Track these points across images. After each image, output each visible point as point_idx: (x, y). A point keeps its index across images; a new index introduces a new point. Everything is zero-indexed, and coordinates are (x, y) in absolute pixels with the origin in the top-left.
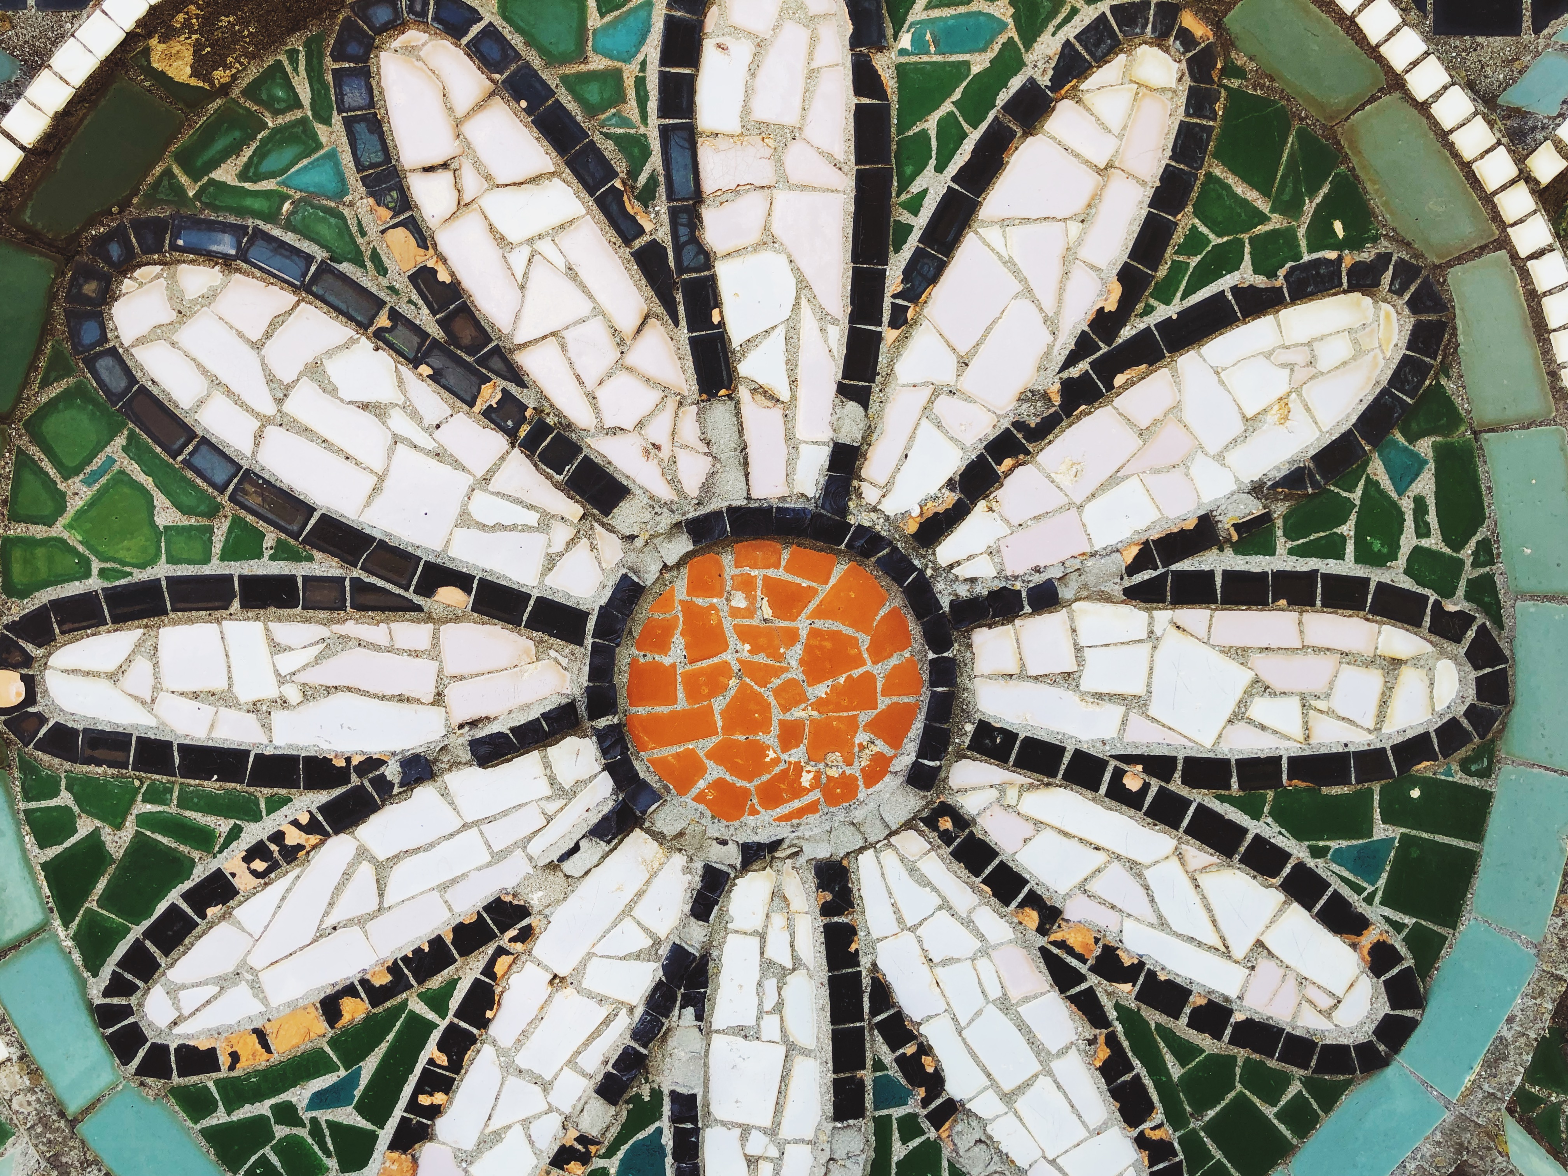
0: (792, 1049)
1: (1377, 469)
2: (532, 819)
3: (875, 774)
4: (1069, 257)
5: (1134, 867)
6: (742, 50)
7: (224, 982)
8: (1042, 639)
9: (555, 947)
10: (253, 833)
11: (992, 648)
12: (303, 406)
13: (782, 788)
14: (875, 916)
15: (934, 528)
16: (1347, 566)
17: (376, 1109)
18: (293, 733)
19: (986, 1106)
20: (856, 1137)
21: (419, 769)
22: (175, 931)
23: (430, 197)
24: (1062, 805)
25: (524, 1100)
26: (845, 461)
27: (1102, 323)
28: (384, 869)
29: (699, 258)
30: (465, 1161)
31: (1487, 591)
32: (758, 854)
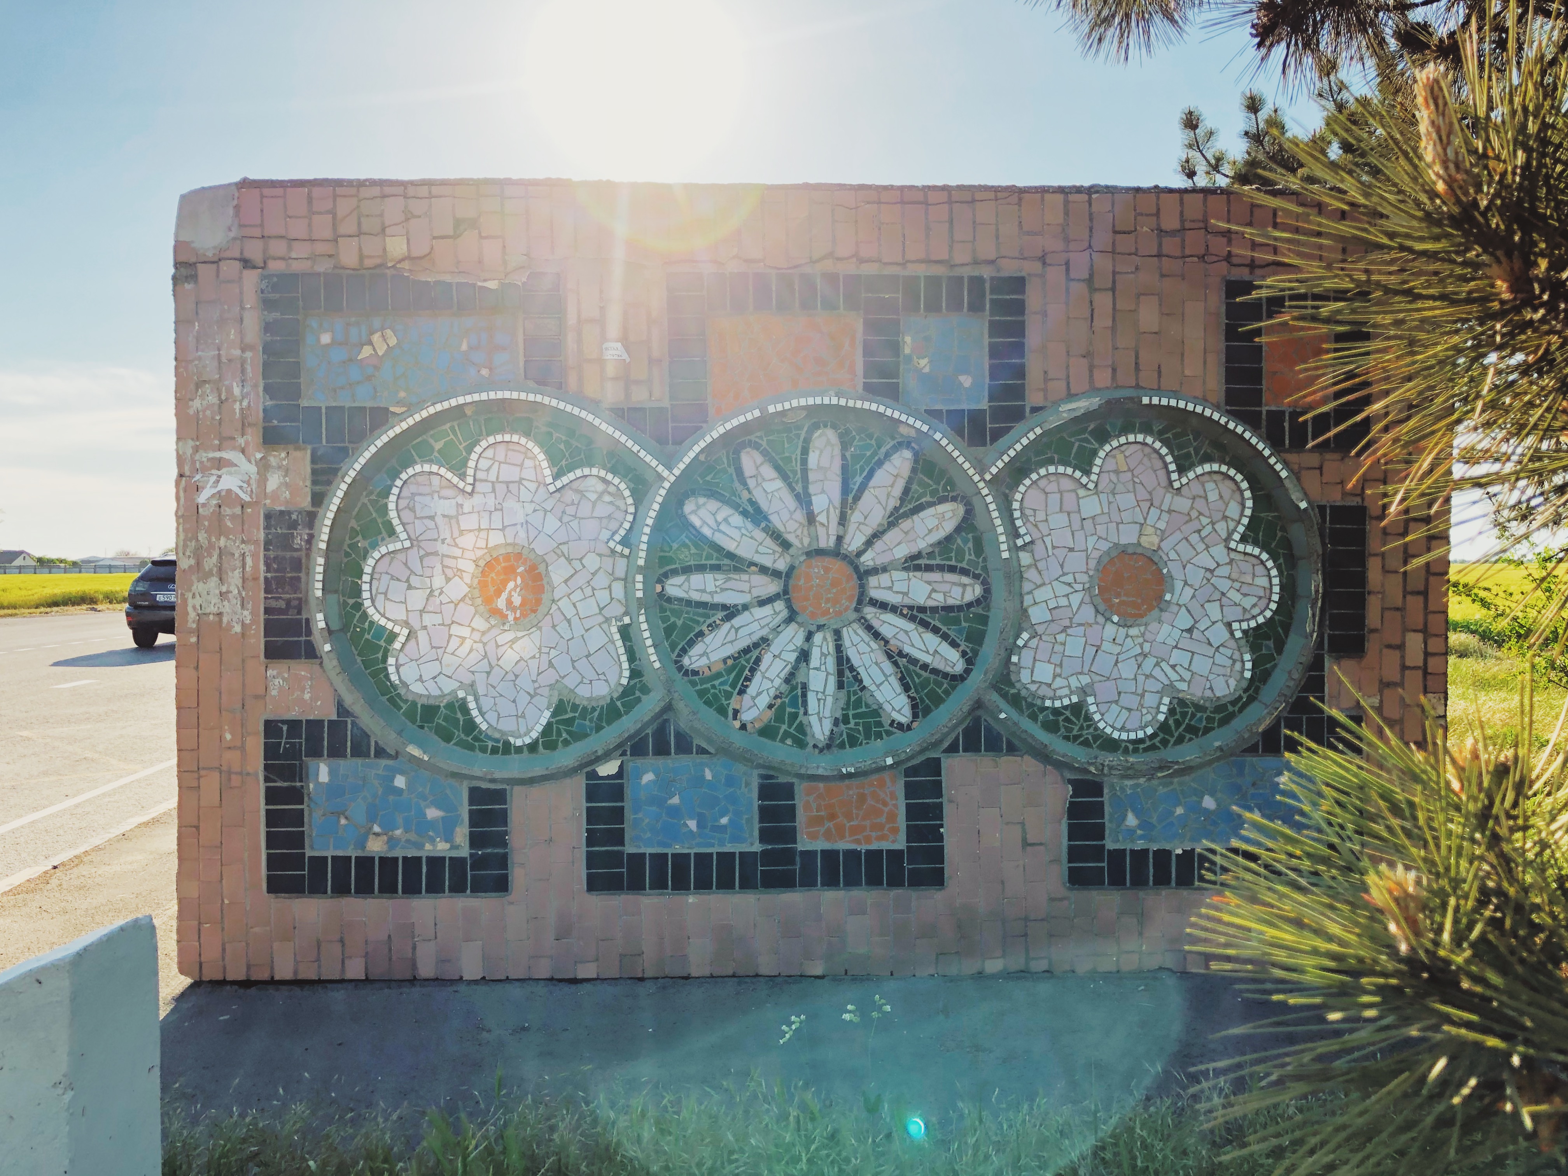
0: (828, 674)
1: (959, 541)
2: (769, 619)
3: (846, 610)
4: (888, 495)
5: (906, 632)
6: (817, 452)
7: (701, 656)
8: (884, 579)
9: (775, 648)
10: (709, 621)
11: (873, 581)
12: (723, 527)
13: (826, 613)
14: (847, 643)
15: (859, 554)
16: (953, 563)
17: (733, 686)
18: (718, 599)
19: (873, 688)
20: (843, 694)
21: (746, 607)
22: (691, 643)
23: (751, 483)
24: (889, 617)
25: (767, 684)
26: (840, 539)
27: (896, 509)
28: (737, 630)
29: (808, 495)
30: (753, 698)
31: (985, 569)
32: (820, 628)
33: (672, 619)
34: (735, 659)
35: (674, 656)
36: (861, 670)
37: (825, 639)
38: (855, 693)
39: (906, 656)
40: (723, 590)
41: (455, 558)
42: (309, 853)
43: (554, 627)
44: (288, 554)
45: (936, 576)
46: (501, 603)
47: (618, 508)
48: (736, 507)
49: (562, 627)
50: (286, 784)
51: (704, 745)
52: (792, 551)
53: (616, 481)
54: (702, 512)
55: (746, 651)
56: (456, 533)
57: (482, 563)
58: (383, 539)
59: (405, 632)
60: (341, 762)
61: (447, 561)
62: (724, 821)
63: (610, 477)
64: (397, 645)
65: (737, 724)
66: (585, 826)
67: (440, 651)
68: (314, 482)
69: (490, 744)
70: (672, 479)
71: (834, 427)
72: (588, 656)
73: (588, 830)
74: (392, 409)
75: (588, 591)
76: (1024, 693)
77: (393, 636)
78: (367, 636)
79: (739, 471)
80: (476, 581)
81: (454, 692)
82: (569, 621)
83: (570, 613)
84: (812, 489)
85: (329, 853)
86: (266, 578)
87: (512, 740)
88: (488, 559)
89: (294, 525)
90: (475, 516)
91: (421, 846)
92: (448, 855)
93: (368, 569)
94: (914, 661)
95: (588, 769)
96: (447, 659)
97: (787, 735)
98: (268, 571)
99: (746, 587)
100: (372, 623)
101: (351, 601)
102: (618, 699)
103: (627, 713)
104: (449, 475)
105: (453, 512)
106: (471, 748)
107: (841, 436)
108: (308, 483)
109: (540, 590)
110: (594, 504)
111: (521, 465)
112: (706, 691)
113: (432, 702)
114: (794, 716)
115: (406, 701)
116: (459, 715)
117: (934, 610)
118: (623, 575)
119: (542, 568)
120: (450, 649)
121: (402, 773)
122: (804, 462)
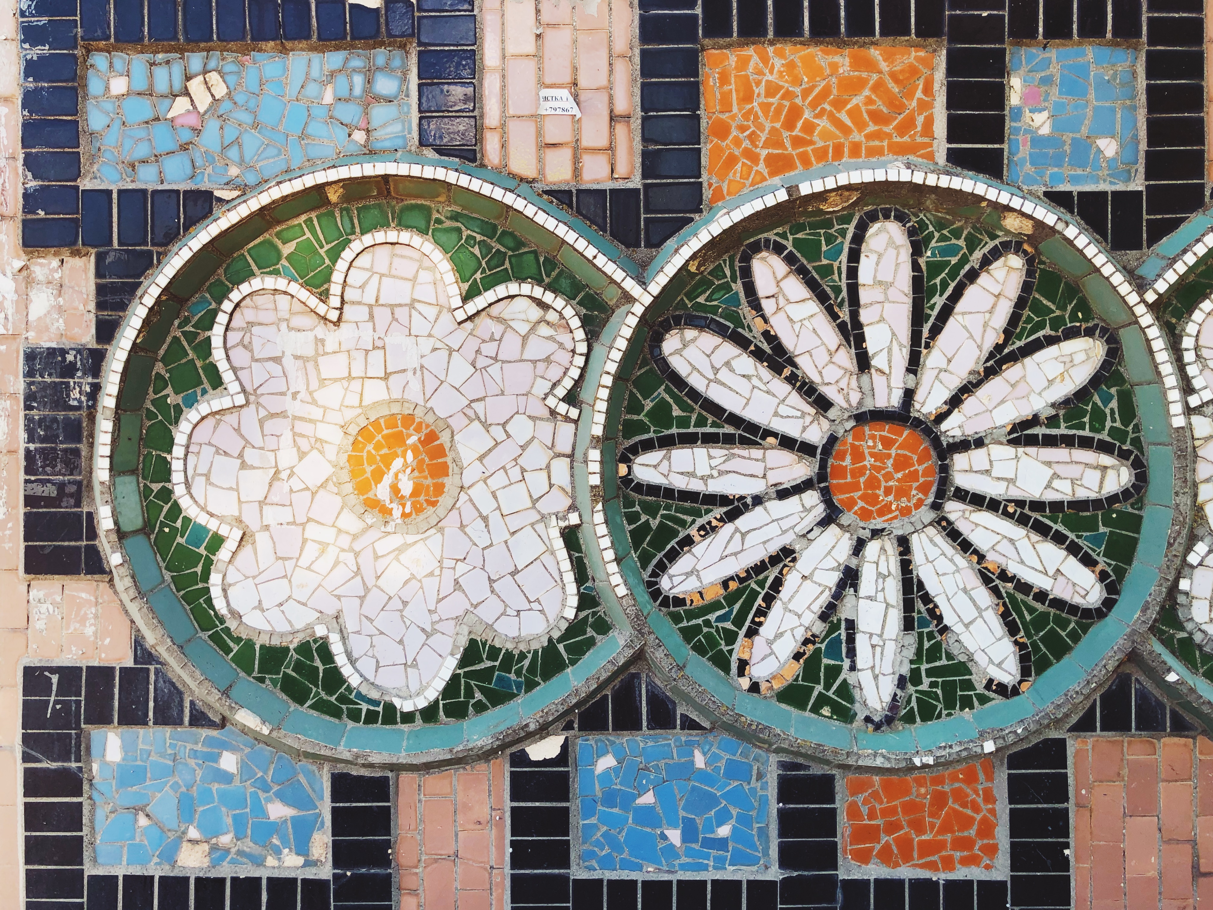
0: (888, 605)
1: (1096, 398)
2: (795, 519)
3: (918, 506)
4: (986, 325)
5: (1011, 540)
6: (874, 257)
7: (688, 574)
8: (977, 457)
9: (804, 565)
10: (700, 522)
11: (960, 460)
12: (724, 375)
13: (885, 510)
14: (917, 557)
15: (941, 417)
16: (1086, 433)
17: (739, 622)
18: (716, 487)
19: (958, 628)
20: (911, 639)
21: (758, 500)
22: (673, 556)
23: (768, 306)
24: (986, 517)
25: (791, 621)
26: (909, 394)
27: (998, 348)
28: (743, 535)
29: (857, 325)
30: (770, 643)
31: (1137, 442)
32: (876, 533)
33: (644, 518)
34: (741, 580)
35: (646, 576)
36: (940, 601)
37: (883, 549)
38: (931, 636)
39: (1012, 579)
40: (721, 473)
41: (311, 421)
42: (89, 870)
43: (462, 527)
44: (61, 415)
45: (1060, 453)
46: (382, 492)
47: (561, 345)
48: (742, 343)
49: (476, 528)
50: (54, 765)
51: (694, 716)
52: (832, 413)
53: (559, 303)
54: (691, 352)
55: (760, 568)
56: (314, 384)
57: (353, 430)
58: (204, 392)
59: (237, 534)
60: (140, 731)
61: (300, 427)
62: (724, 831)
63: (548, 297)
64: (223, 554)
65: (745, 683)
66: (508, 837)
67: (290, 564)
68: (100, 306)
69: (364, 707)
70: (648, 300)
71: (901, 218)
72: (514, 573)
73: (513, 844)
74: (217, 193)
75: (515, 474)
76: (1198, 637)
77: (217, 542)
78: (179, 540)
79: (750, 289)
80: (345, 457)
81: (309, 627)
82: (485, 519)
83: (487, 506)
84: (864, 316)
85: (120, 871)
86: (28, 451)
87: (397, 703)
88: (363, 423)
89: (69, 370)
90: (343, 358)
91: (259, 862)
92: (301, 875)
93: (180, 438)
94: (1024, 587)
95: (514, 749)
96: (300, 575)
97: (823, 700)
98: (31, 440)
99: (758, 468)
100: (187, 520)
101: (156, 487)
102: (561, 640)
103: (573, 662)
104: (303, 294)
105: (309, 351)
106: (336, 713)
107: (911, 233)
108: (92, 306)
109: (442, 470)
110: (525, 339)
111: (414, 280)
112: (697, 629)
113: (276, 642)
114: (834, 672)
115: (237, 640)
116: (318, 663)
117: (1056, 506)
118: (568, 450)
119: (444, 438)
120: (304, 561)
121: (233, 749)
122: (853, 273)
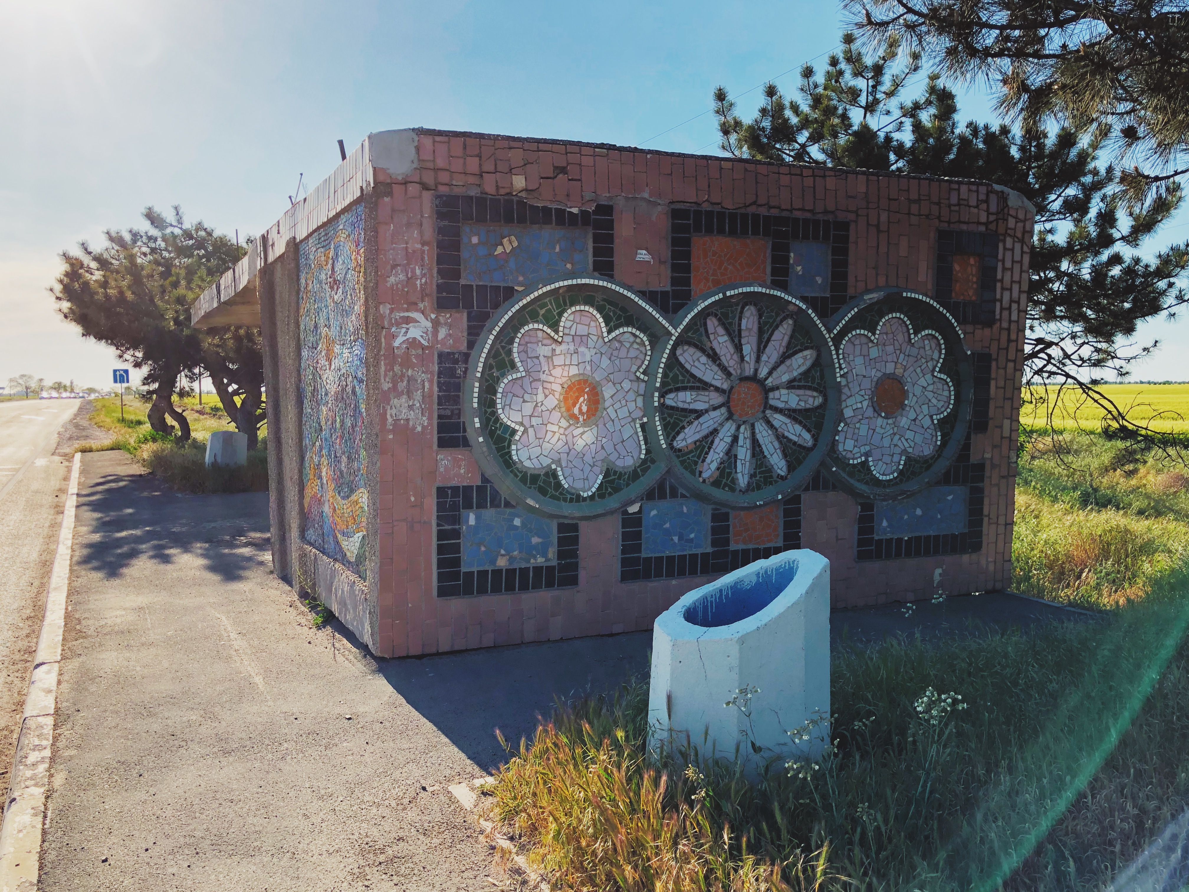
0: (747, 449)
1: (813, 372)
2: (718, 418)
3: (757, 412)
4: (781, 345)
5: (786, 424)
6: (746, 319)
7: (683, 440)
8: (777, 394)
9: (721, 435)
10: (687, 420)
11: (771, 395)
12: (696, 363)
13: (747, 414)
14: (757, 431)
15: (766, 379)
16: (810, 384)
17: (699, 458)
18: (692, 407)
19: (769, 456)
20: (754, 461)
21: (707, 411)
22: (678, 433)
23: (712, 337)
24: (778, 416)
25: (716, 456)
26: (756, 370)
27: (784, 353)
28: (701, 425)
29: (741, 345)
30: (709, 464)
31: (825, 387)
32: (744, 422)
34: (701, 441)
35: (669, 441)
36: (763, 447)
37: (746, 429)
38: (760, 459)
39: (786, 437)
40: (695, 401)
41: (550, 383)
42: (464, 569)
43: (605, 425)
44: (452, 380)
45: (801, 392)
46: (576, 411)
47: (641, 352)
48: (703, 351)
49: (609, 425)
50: (450, 527)
51: (684, 492)
52: (732, 378)
53: (642, 335)
54: (686, 355)
55: (706, 437)
56: (551, 368)
57: (566, 386)
58: (508, 371)
59: (522, 429)
60: (483, 511)
61: (545, 385)
62: (692, 536)
63: (638, 333)
64: (517, 437)
65: (701, 480)
66: (621, 543)
67: (541, 441)
68: (469, 334)
69: (569, 496)
70: (676, 335)
71: (755, 305)
72: (623, 441)
73: (622, 545)
74: (516, 288)
75: (623, 402)
76: (840, 456)
77: (514, 432)
78: (498, 432)
79: (706, 331)
80: (562, 397)
81: (549, 466)
82: (613, 421)
83: (613, 416)
84: (743, 341)
85: (475, 569)
86: (439, 396)
87: (582, 493)
88: (569, 383)
89: (456, 362)
90: (562, 356)
91: (528, 561)
92: (545, 565)
93: (500, 390)
94: (790, 440)
95: (623, 509)
96: (545, 445)
97: (726, 485)
98: (440, 391)
99: (706, 399)
100: (501, 424)
101: (489, 410)
102: (639, 467)
103: (643, 475)
104: (549, 331)
105: (549, 354)
106: (558, 499)
107: (759, 310)
108: (465, 334)
109: (597, 402)
110: (628, 349)
111: (589, 325)
112: (685, 461)
113: (536, 472)
114: (729, 474)
115: (521, 472)
116: (552, 480)
117: (800, 411)
118: (643, 393)
119: (599, 389)
120: (547, 439)
121: (518, 516)
122: (740, 325)
